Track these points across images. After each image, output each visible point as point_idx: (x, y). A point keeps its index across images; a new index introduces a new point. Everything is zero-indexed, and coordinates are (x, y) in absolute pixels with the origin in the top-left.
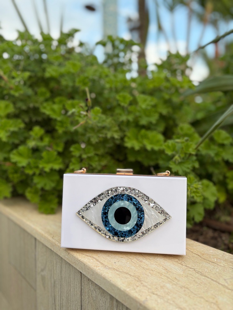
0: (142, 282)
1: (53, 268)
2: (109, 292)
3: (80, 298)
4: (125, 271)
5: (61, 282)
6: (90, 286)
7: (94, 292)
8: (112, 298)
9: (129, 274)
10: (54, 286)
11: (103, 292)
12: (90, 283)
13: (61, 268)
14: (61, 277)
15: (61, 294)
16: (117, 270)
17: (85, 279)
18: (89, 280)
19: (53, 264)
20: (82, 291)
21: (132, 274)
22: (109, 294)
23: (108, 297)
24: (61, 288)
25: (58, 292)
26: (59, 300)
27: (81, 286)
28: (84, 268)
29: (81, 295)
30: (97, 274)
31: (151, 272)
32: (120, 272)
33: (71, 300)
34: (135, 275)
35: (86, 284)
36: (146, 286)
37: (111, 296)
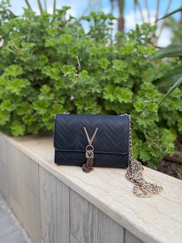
0: (109, 193)
1: (51, 184)
2: (87, 199)
3: (69, 203)
4: (98, 187)
5: (56, 193)
6: (75, 195)
7: (78, 199)
8: (89, 203)
9: (101, 188)
10: (52, 196)
11: (84, 199)
12: (75, 194)
13: (56, 184)
14: (56, 190)
15: (56, 201)
16: (93, 186)
17: (72, 191)
18: (74, 192)
19: (51, 181)
20: (70, 199)
21: (103, 188)
22: (88, 201)
23: (87, 203)
24: (56, 197)
25: (55, 200)
26: (55, 205)
27: (70, 196)
28: (71, 184)
29: (70, 201)
30: (79, 188)
31: (116, 187)
32: (95, 187)
33: (63, 205)
34: (104, 189)
35: (72, 194)
36: (111, 196)
37: (89, 201)
